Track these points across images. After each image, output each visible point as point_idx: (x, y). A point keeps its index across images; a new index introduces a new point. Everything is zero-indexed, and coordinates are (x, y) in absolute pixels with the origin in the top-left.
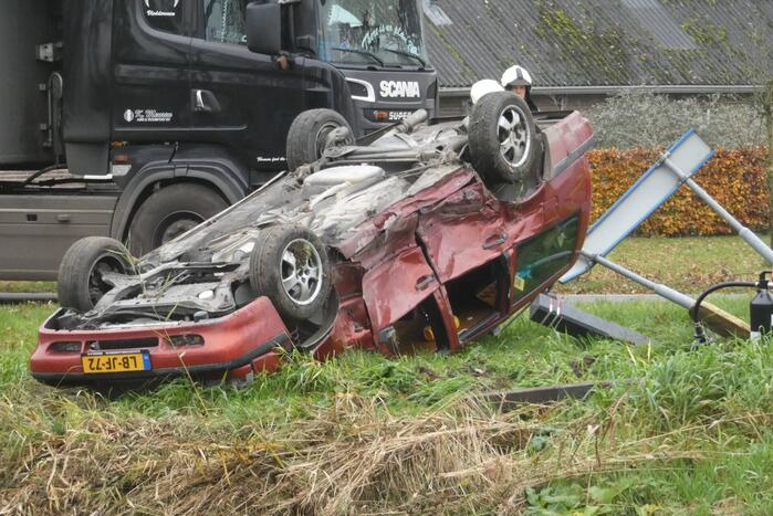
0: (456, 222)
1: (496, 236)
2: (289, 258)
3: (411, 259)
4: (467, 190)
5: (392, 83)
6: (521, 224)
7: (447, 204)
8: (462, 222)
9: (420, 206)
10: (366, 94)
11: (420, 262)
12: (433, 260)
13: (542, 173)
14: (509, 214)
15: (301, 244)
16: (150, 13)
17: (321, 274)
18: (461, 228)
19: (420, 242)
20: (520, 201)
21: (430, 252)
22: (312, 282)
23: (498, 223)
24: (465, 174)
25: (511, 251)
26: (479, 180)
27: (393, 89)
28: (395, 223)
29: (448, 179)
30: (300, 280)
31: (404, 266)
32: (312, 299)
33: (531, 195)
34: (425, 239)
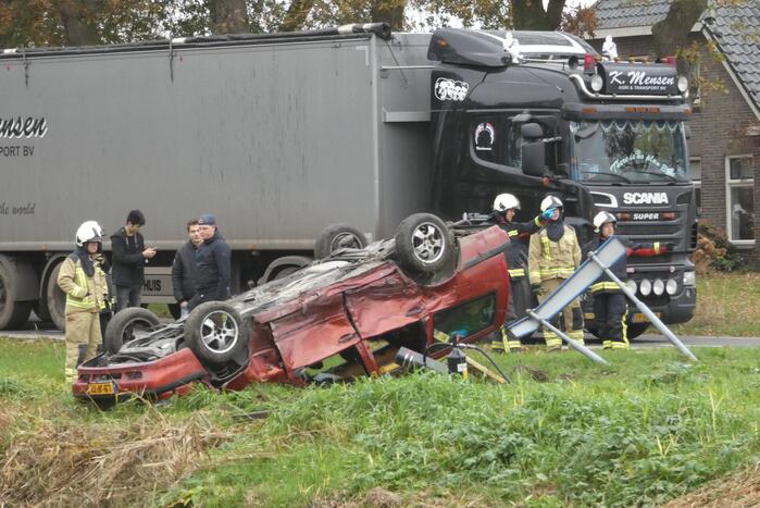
0: (384, 299)
1: (416, 308)
2: (209, 323)
3: (341, 323)
4: (388, 278)
5: (636, 194)
6: (438, 300)
7: (372, 287)
8: (389, 299)
9: (345, 289)
10: (609, 202)
11: (345, 324)
12: (357, 324)
13: (456, 266)
14: (428, 294)
15: (220, 315)
16: (478, 148)
17: (237, 333)
18: (388, 303)
19: (347, 310)
20: (434, 285)
21: (355, 318)
22: (229, 339)
23: (418, 300)
24: (388, 267)
25: (428, 318)
26: (400, 272)
27: (637, 198)
28: (317, 300)
29: (374, 271)
30: (218, 337)
31: (332, 327)
32: (228, 350)
33: (444, 280)
34: (352, 310)
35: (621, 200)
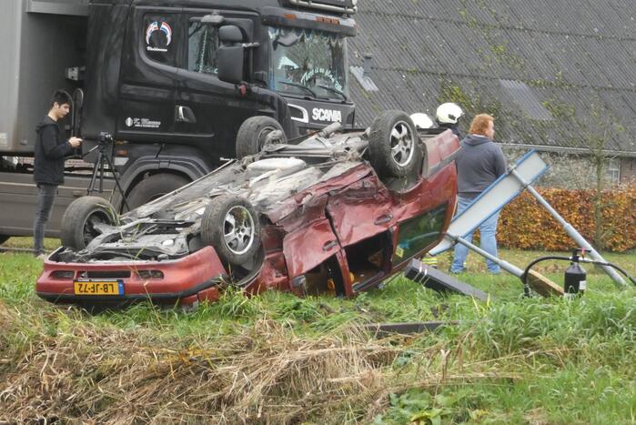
0: (356, 203)
1: (384, 216)
2: (230, 219)
3: (322, 228)
4: (366, 180)
5: (321, 110)
6: (404, 208)
7: (350, 190)
8: (360, 204)
9: (330, 189)
10: (302, 116)
11: (327, 230)
12: (337, 230)
13: (421, 172)
14: (395, 200)
15: (240, 210)
16: (149, 48)
17: (253, 232)
18: (359, 208)
19: (328, 216)
20: (404, 191)
21: (335, 224)
22: (247, 238)
23: (387, 206)
24: (364, 169)
25: (395, 228)
26: (375, 174)
27: (322, 114)
28: (311, 200)
29: (352, 171)
30: (237, 236)
31: (315, 232)
32: (246, 250)
33: (412, 187)
34: (332, 214)
35: (311, 115)
